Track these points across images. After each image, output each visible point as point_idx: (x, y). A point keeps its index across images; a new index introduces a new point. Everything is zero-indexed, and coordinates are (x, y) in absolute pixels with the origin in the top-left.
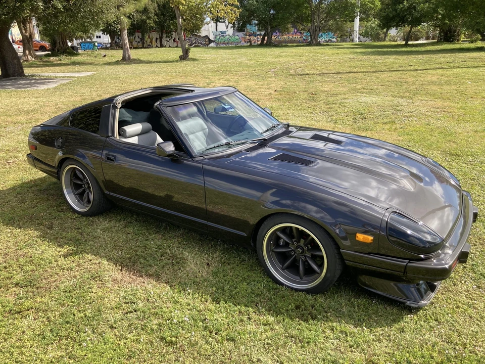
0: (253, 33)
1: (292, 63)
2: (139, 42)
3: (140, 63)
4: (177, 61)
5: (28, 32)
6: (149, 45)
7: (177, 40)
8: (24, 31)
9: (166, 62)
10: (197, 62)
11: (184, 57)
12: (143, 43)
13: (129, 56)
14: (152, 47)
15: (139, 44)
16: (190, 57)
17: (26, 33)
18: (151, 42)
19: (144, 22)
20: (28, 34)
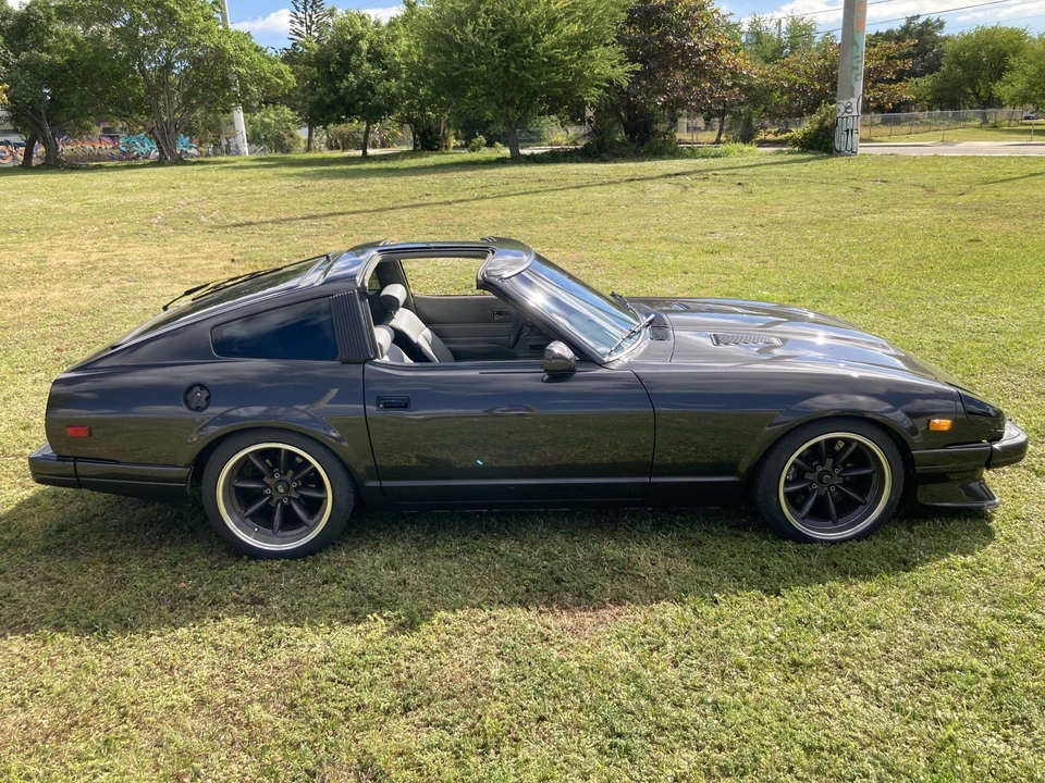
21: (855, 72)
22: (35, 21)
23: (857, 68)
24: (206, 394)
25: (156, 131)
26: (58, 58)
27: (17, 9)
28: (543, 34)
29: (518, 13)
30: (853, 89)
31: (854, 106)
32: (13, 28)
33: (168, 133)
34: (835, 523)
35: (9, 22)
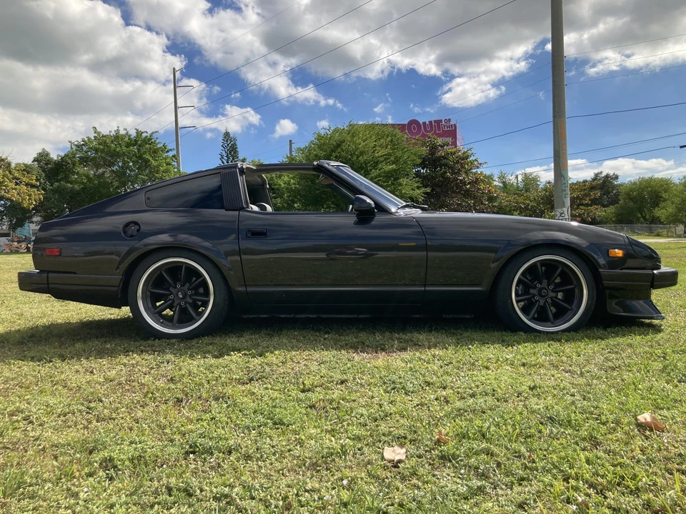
0: (25, 238)
21: (564, 193)
22: (65, 166)
23: (565, 190)
24: (137, 227)
26: (76, 186)
27: (56, 158)
28: (371, 170)
29: (355, 158)
30: (564, 202)
31: (566, 212)
32: (52, 169)
34: (553, 323)
35: (49, 166)
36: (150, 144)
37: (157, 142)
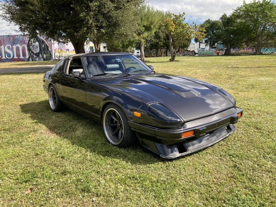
0: (221, 49)
1: (233, 62)
2: (155, 54)
3: (148, 63)
4: (168, 62)
5: (98, 48)
6: (160, 55)
7: (176, 53)
8: (97, 47)
9: (161, 62)
10: (178, 62)
11: (172, 60)
12: (157, 55)
13: (143, 59)
14: (162, 56)
15: (155, 55)
16: (175, 60)
17: (97, 48)
18: (161, 54)
19: (158, 43)
20: (98, 49)
22: (231, 20)
24: (50, 76)
25: (256, 46)
26: (235, 28)
27: (228, 17)
32: (226, 21)
33: (259, 46)
34: (119, 140)
35: (226, 20)
36: (269, 5)
37: (274, 3)
